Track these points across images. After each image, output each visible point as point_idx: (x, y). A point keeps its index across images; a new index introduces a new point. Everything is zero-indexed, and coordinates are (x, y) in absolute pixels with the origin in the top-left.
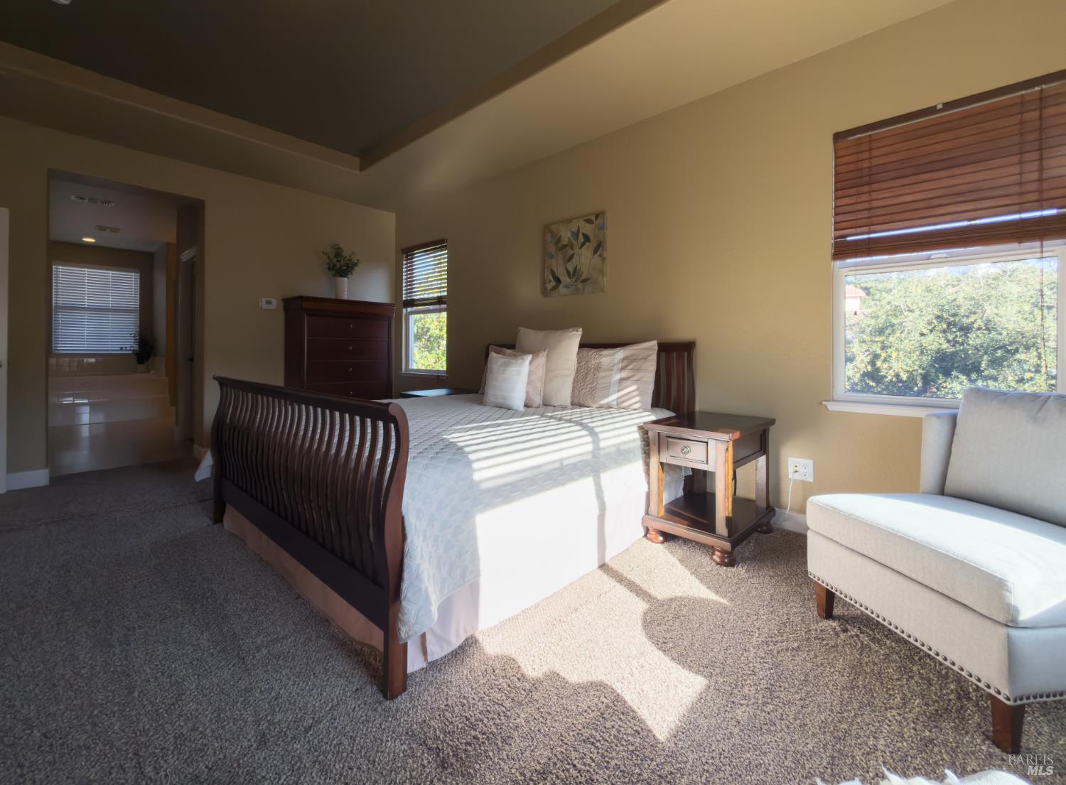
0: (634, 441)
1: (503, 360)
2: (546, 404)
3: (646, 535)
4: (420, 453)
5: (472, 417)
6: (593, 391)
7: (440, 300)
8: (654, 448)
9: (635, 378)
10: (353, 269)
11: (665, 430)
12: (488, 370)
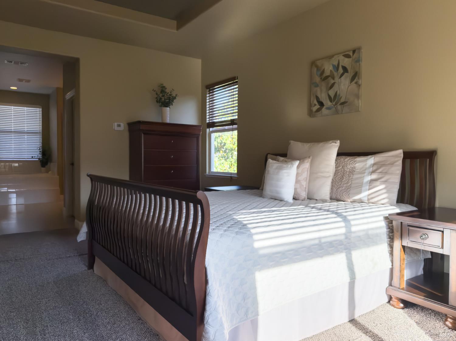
0: (380, 228)
1: (277, 165)
2: (310, 198)
3: (389, 302)
4: (217, 226)
5: (255, 205)
6: (347, 189)
7: (232, 122)
8: (397, 234)
9: (383, 180)
10: (173, 101)
11: (407, 220)
12: (267, 172)
